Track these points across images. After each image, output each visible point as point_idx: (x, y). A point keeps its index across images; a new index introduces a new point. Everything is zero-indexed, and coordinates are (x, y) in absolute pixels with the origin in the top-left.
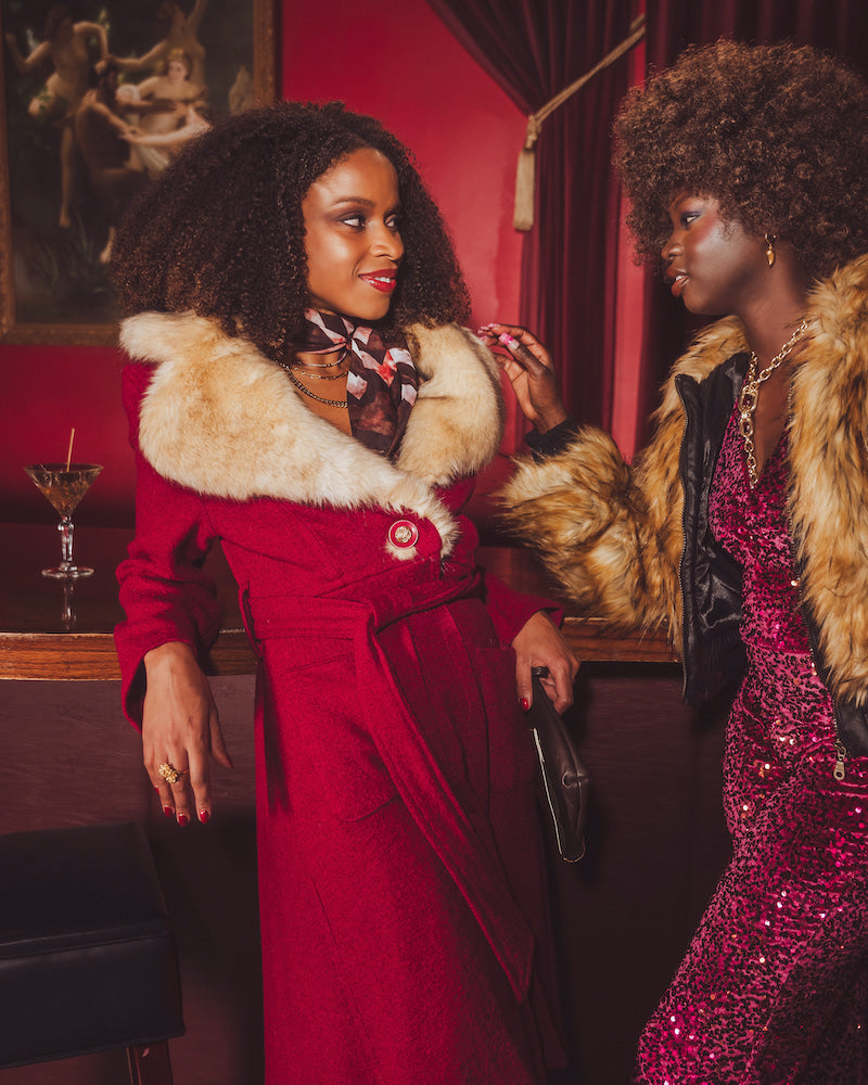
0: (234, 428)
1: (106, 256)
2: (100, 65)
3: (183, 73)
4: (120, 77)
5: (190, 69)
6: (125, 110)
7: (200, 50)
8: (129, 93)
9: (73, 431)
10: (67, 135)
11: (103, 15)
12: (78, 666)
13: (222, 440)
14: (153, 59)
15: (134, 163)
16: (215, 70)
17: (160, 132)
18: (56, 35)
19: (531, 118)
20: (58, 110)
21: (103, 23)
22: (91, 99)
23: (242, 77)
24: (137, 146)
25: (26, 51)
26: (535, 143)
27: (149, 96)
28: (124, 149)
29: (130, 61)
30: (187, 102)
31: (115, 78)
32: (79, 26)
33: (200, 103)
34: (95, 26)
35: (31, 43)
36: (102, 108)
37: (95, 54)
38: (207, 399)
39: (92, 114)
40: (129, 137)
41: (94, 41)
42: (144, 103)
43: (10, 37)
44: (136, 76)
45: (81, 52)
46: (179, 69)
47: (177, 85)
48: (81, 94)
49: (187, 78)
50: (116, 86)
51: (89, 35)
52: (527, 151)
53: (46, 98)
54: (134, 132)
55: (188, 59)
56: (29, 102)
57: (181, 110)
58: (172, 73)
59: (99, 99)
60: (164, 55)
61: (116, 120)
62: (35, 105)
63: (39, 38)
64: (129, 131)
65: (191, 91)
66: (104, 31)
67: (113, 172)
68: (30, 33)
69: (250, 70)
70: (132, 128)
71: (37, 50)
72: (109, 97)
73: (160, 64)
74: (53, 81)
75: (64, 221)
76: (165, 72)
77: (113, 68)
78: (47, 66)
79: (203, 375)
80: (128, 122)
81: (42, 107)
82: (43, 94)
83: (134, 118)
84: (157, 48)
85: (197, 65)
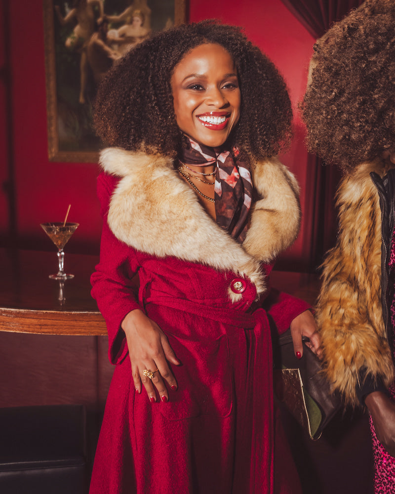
0: (164, 218)
2: (100, 20)
3: (140, 23)
4: (109, 26)
5: (143, 20)
6: (111, 43)
7: (148, 10)
8: (113, 34)
9: (70, 206)
10: (84, 56)
12: (46, 327)
13: (156, 224)
14: (126, 16)
16: (155, 20)
18: (78, 5)
20: (79, 44)
22: (95, 38)
23: (169, 24)
25: (64, 14)
27: (123, 35)
28: (110, 63)
29: (114, 17)
30: (141, 38)
31: (107, 27)
35: (67, 9)
36: (100, 42)
37: (97, 14)
38: (150, 200)
39: (95, 45)
40: (113, 57)
41: (97, 8)
42: (121, 39)
43: (57, 7)
44: (117, 25)
45: (90, 13)
46: (138, 21)
47: (137, 29)
48: (90, 35)
49: (142, 25)
50: (107, 31)
51: (95, 5)
53: (74, 38)
54: (115, 54)
55: (142, 15)
56: (65, 40)
58: (135, 23)
59: (99, 37)
60: (131, 14)
61: (107, 48)
62: (69, 42)
63: (71, 7)
64: (112, 53)
65: (144, 31)
66: (101, 2)
68: (66, 5)
69: (173, 19)
70: (115, 52)
71: (70, 13)
72: (104, 37)
73: (128, 19)
74: (77, 29)
75: (82, 100)
76: (131, 23)
77: (106, 21)
78: (74, 21)
79: (148, 187)
80: (113, 49)
81: (72, 43)
82: (72, 36)
83: (116, 47)
84: (127, 11)
85: (147, 19)
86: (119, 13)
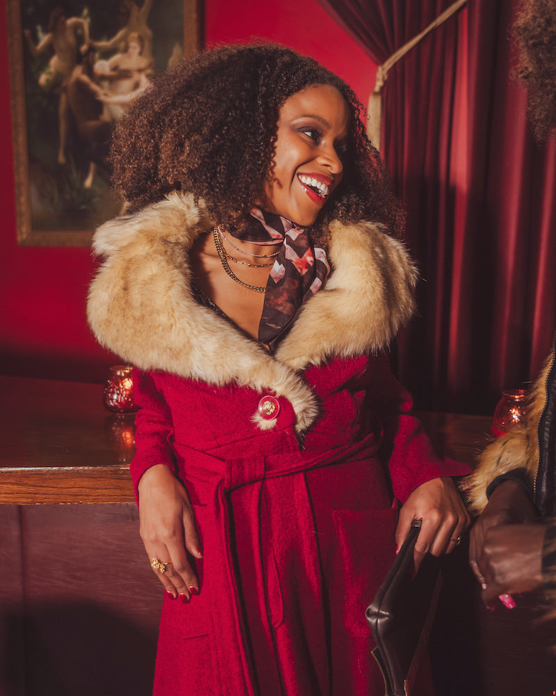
1: (88, 182)
2: (84, 48)
3: (138, 50)
5: (142, 46)
6: (100, 79)
7: (149, 32)
8: (102, 67)
10: (63, 99)
11: (86, 12)
14: (118, 41)
15: (106, 117)
16: (158, 46)
17: (123, 93)
18: (55, 28)
19: (380, 69)
21: (85, 18)
22: (78, 73)
23: (177, 51)
24: (108, 104)
25: (36, 41)
26: (382, 88)
27: (115, 68)
28: (99, 106)
29: (104, 44)
30: (140, 71)
31: (93, 56)
32: (71, 21)
33: (149, 71)
34: (80, 20)
35: (40, 35)
36: (85, 78)
37: (80, 40)
40: (102, 98)
41: (79, 31)
42: (113, 73)
43: (27, 32)
44: (107, 54)
45: (71, 39)
46: (135, 47)
47: (134, 59)
48: (71, 69)
49: (140, 54)
50: (94, 62)
51: (78, 26)
52: (376, 94)
53: (50, 73)
54: (106, 95)
55: (141, 40)
56: (39, 76)
57: (136, 76)
58: (131, 50)
59: (84, 72)
60: (125, 39)
61: (94, 87)
62: (43, 79)
63: (45, 31)
64: (102, 93)
65: (143, 62)
66: (86, 23)
67: (92, 124)
68: (39, 28)
69: (182, 45)
70: (104, 91)
71: (44, 39)
72: (89, 71)
73: (122, 45)
74: (54, 61)
75: (61, 159)
76: (126, 50)
77: (92, 49)
78: (50, 50)
80: (102, 87)
81: (47, 80)
82: (47, 71)
83: (106, 84)
84: (120, 34)
85: (147, 44)
86: (109, 37)
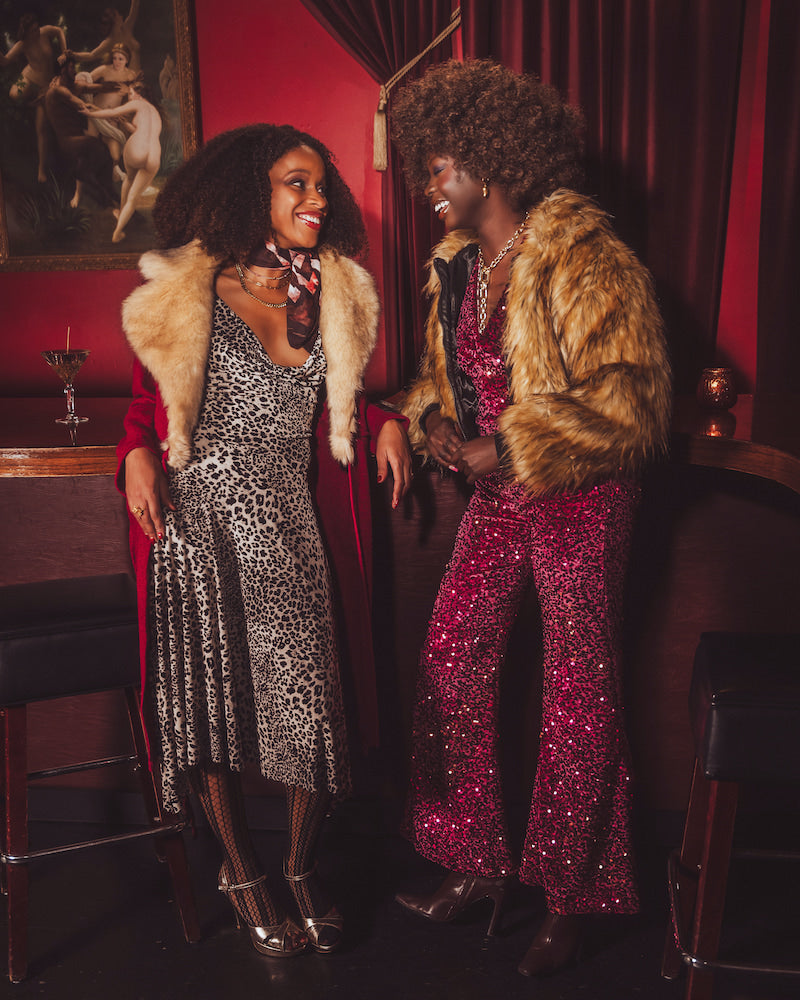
1: (75, 202)
2: (62, 58)
3: (124, 62)
4: (77, 66)
5: (129, 58)
6: (83, 91)
7: (136, 44)
8: (84, 78)
10: (40, 112)
11: (61, 19)
14: (102, 52)
15: (91, 132)
16: (147, 59)
17: (109, 107)
18: (26, 36)
19: (383, 88)
20: (32, 92)
22: (55, 84)
23: (168, 63)
24: (92, 118)
26: (385, 107)
27: (99, 80)
29: (84, 54)
30: (128, 83)
31: (73, 67)
32: (44, 29)
33: (138, 84)
34: (56, 28)
36: (64, 90)
39: (57, 95)
40: (86, 111)
41: (56, 40)
42: (96, 85)
45: (46, 48)
46: (121, 59)
47: (120, 71)
48: (48, 80)
49: (127, 65)
50: (75, 74)
51: (54, 34)
52: (380, 113)
53: (22, 84)
54: (89, 108)
55: (127, 51)
56: (10, 87)
57: (124, 90)
58: (116, 62)
59: (62, 84)
60: (109, 49)
61: (76, 99)
62: (14, 90)
63: (15, 39)
64: (86, 106)
65: (131, 75)
66: (63, 32)
67: (76, 139)
68: (7, 35)
69: (174, 58)
70: (88, 105)
71: (14, 48)
72: (69, 82)
73: (107, 55)
74: (27, 71)
75: (41, 177)
76: (110, 62)
77: (71, 60)
78: (21, 60)
80: (85, 101)
81: (19, 91)
82: (20, 81)
83: (89, 97)
84: (102, 44)
85: (134, 56)
